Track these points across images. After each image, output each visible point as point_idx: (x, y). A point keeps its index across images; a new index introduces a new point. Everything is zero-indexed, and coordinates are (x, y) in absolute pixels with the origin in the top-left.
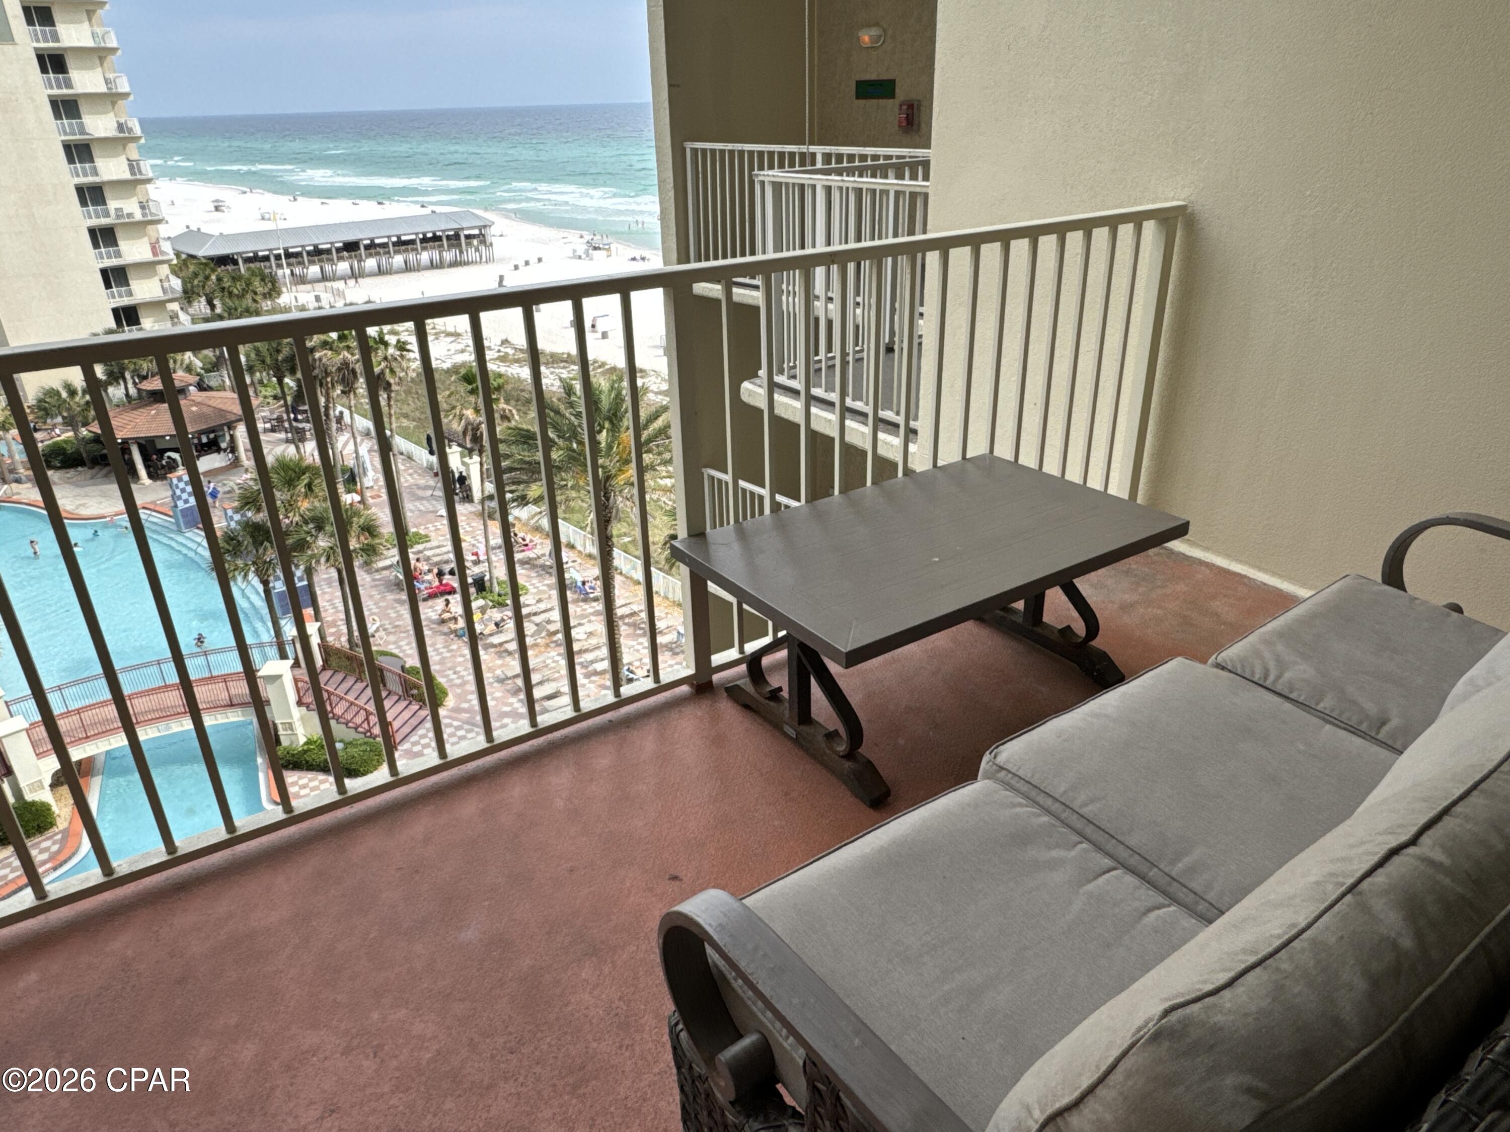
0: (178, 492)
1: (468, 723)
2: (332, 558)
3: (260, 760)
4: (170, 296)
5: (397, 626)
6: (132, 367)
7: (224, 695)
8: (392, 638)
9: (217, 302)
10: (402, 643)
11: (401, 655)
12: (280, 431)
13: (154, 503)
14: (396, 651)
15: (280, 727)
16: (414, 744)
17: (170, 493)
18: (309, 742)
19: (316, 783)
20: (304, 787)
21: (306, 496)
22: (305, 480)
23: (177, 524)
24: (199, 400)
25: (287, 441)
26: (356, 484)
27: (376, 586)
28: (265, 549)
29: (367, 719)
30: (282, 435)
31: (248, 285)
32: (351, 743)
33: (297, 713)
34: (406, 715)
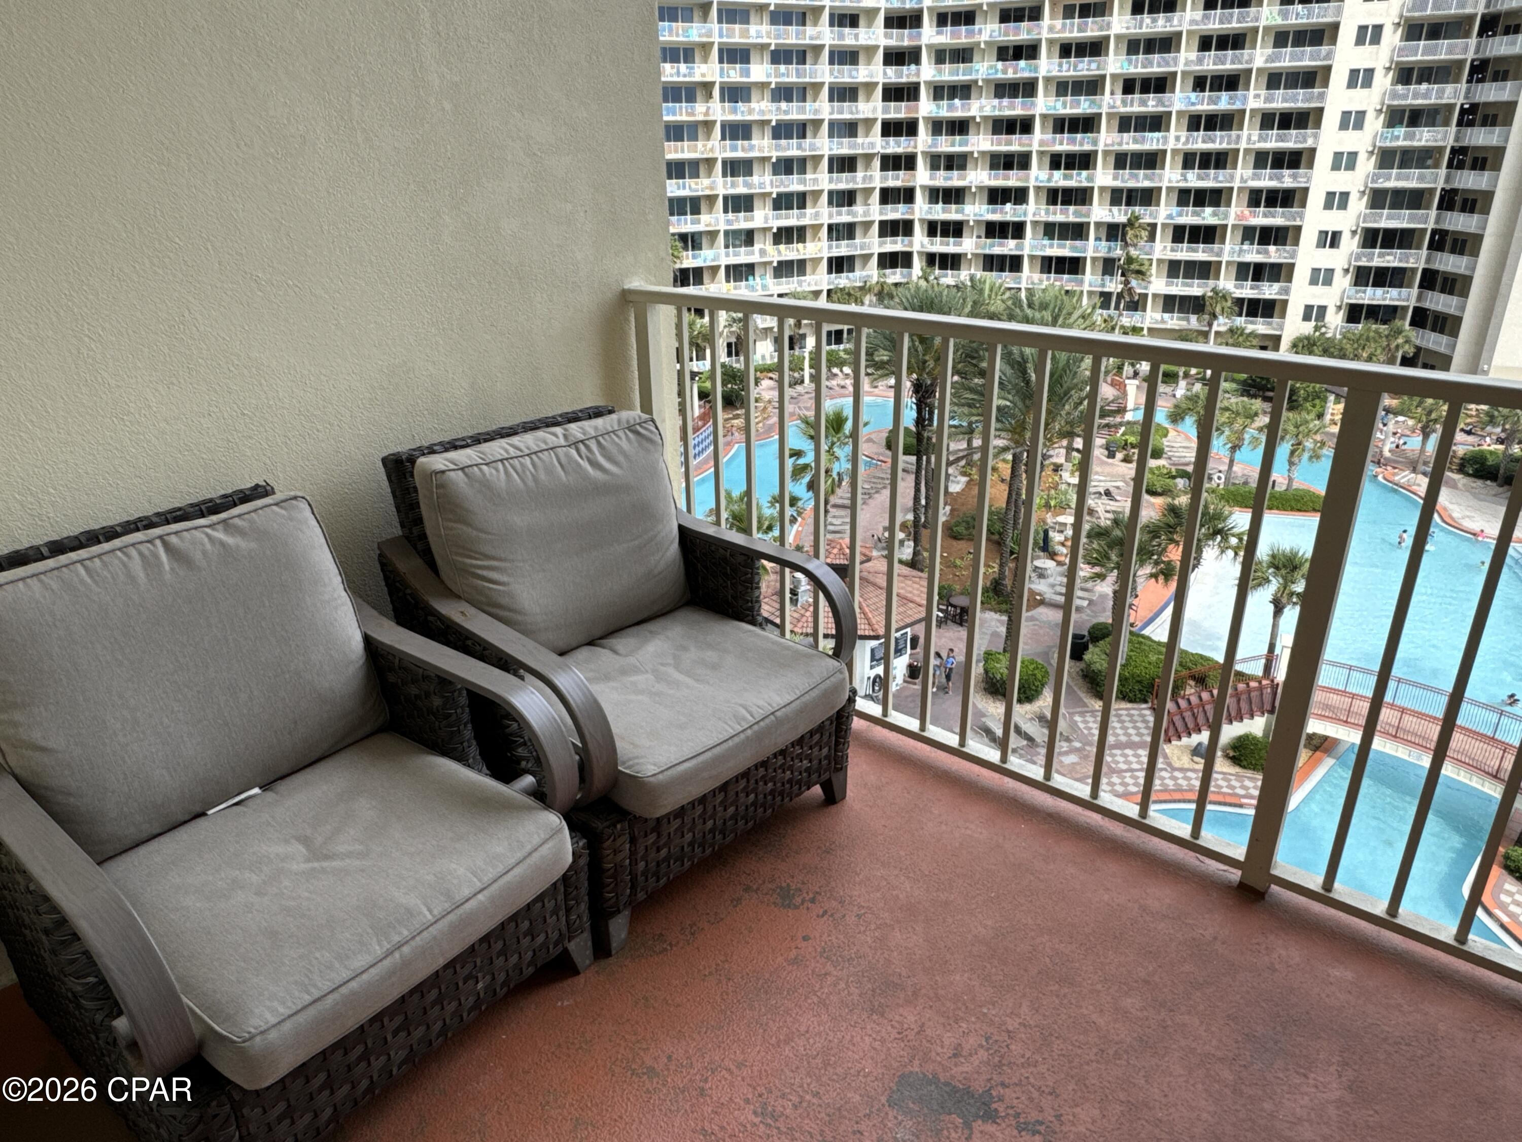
7: (1494, 763)
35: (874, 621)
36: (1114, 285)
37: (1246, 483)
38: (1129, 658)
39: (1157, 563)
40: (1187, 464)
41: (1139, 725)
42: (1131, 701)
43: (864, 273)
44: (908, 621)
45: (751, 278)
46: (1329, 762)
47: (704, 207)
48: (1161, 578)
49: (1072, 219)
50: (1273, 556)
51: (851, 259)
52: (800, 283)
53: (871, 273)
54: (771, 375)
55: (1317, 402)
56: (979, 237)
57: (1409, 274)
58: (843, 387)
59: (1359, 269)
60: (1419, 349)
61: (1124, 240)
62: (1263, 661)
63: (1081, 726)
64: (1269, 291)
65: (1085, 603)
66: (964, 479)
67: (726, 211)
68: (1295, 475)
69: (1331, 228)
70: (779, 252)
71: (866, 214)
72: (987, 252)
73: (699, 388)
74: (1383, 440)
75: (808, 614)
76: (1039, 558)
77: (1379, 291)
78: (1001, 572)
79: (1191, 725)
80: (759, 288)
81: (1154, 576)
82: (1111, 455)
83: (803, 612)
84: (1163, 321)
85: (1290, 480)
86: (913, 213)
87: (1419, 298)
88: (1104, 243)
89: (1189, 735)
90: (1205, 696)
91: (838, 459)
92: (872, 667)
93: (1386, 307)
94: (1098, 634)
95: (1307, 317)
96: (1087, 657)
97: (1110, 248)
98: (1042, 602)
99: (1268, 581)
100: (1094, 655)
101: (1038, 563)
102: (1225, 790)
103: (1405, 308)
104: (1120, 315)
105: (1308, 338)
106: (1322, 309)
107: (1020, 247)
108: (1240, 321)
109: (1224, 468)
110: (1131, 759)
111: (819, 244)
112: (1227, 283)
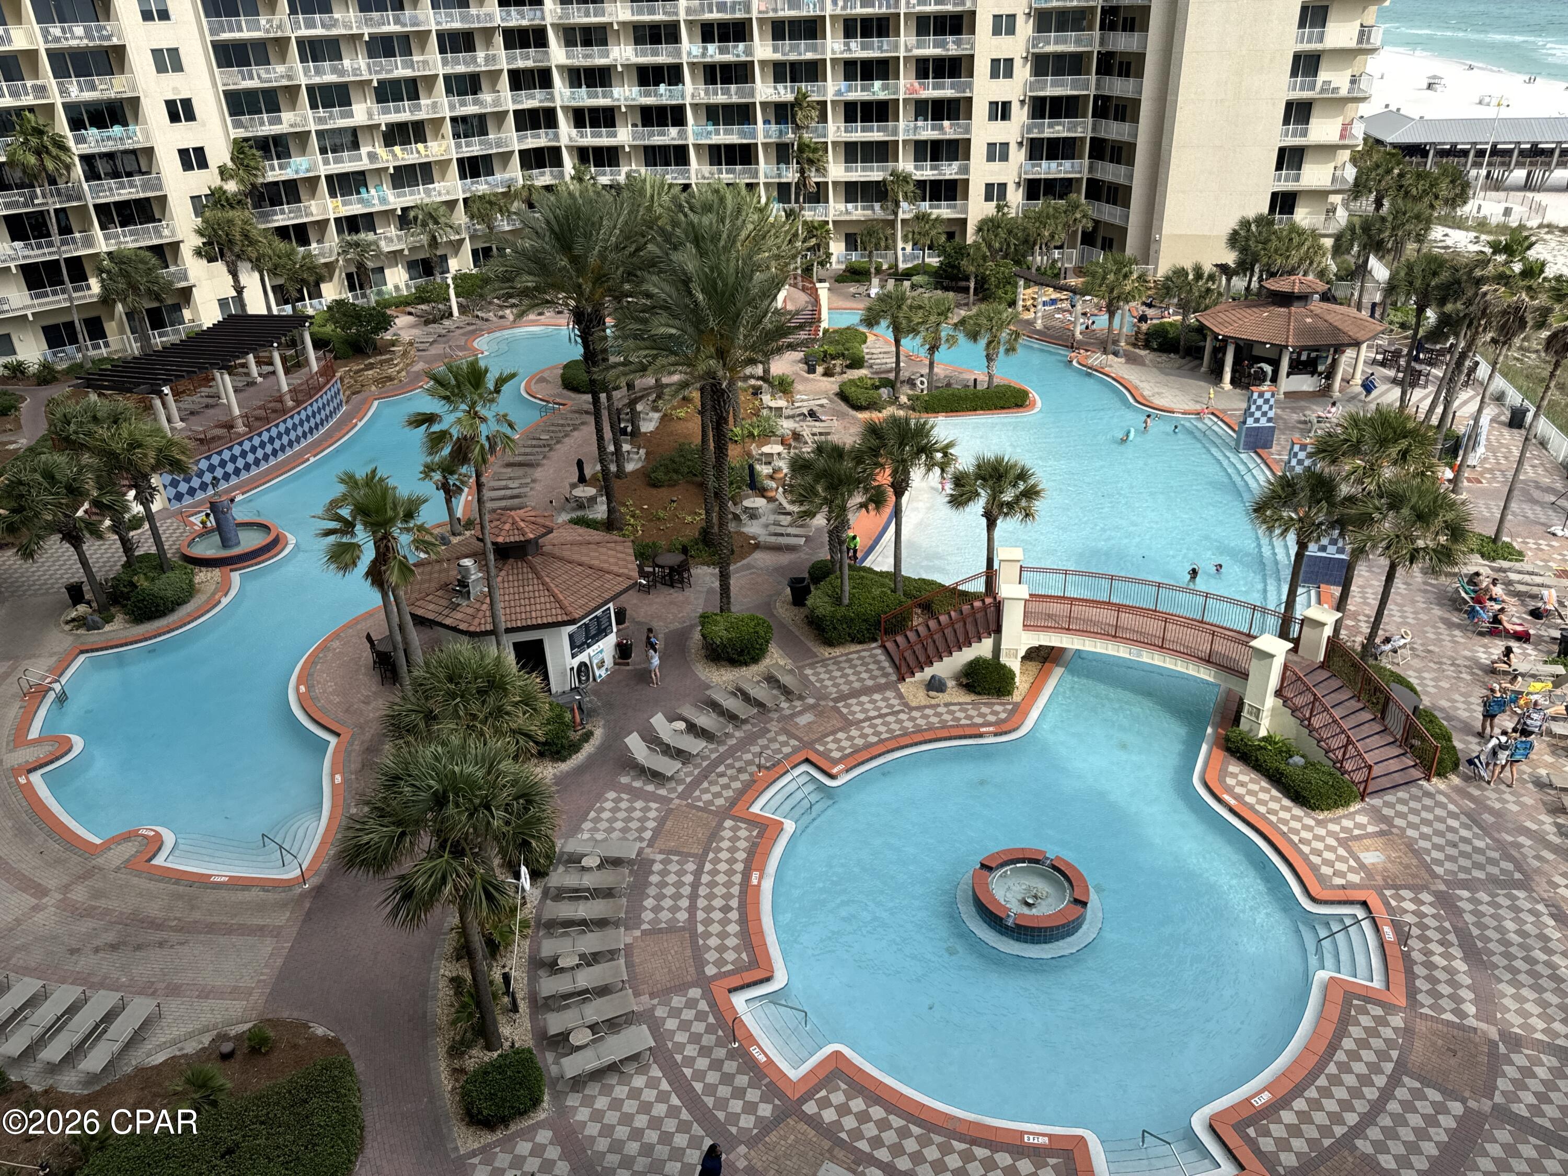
0: (1253, 408)
1: (1467, 815)
2: (1393, 548)
3: (1209, 730)
4: (1338, 187)
5: (1429, 651)
6: (1265, 260)
7: (1206, 647)
8: (1416, 663)
9: (1386, 203)
10: (1426, 675)
11: (1418, 688)
12: (1390, 367)
13: (1224, 411)
14: (1414, 681)
15: (1246, 708)
16: (1387, 804)
17: (1244, 405)
18: (1268, 739)
19: (1255, 787)
20: (1242, 784)
21: (1395, 463)
22: (1404, 444)
23: (1237, 441)
24: (1318, 311)
25: (1394, 381)
26: (1456, 457)
27: (1425, 591)
28: (1319, 511)
29: (1346, 747)
30: (1391, 373)
31: (1432, 186)
32: (1313, 765)
33: (1270, 702)
34: (1394, 765)
35: (566, 603)
36: (790, 175)
37: (949, 385)
38: (852, 596)
39: (866, 490)
40: (889, 371)
41: (871, 667)
42: (860, 642)
43: (507, 176)
44: (607, 596)
45: (363, 190)
46: (1058, 672)
47: (282, 102)
48: (871, 506)
49: (735, 99)
50: (979, 466)
51: (487, 159)
52: (428, 193)
53: (515, 173)
54: (409, 309)
55: (1009, 287)
56: (635, 125)
57: (1078, 143)
58: (502, 317)
59: (1032, 140)
60: (1097, 223)
61: (794, 122)
62: (983, 579)
63: (813, 679)
64: (949, 171)
65: (802, 541)
66: (657, 416)
67: (314, 106)
68: (995, 371)
69: (1001, 98)
70: (395, 155)
71: (496, 102)
72: (647, 143)
73: (312, 335)
74: (1074, 323)
75: (485, 607)
76: (748, 497)
77: (1054, 164)
78: (708, 520)
79: (922, 659)
80: (376, 201)
81: (863, 505)
82: (812, 370)
83: (477, 605)
84: (848, 212)
85: (990, 376)
86: (552, 99)
87: (1091, 169)
88: (774, 127)
89: (922, 669)
90: (932, 624)
91: (484, 420)
92: (573, 656)
93: (1062, 180)
94: (820, 572)
95: (989, 198)
96: (809, 602)
97: (781, 131)
98: (757, 546)
99: (978, 495)
100: (817, 599)
101: (747, 503)
102: (963, 722)
103: (1079, 180)
104: (802, 209)
105: (991, 220)
106: (1003, 187)
107: (683, 134)
108: (925, 206)
109: (925, 371)
110: (868, 706)
111: (444, 143)
112: (906, 164)
